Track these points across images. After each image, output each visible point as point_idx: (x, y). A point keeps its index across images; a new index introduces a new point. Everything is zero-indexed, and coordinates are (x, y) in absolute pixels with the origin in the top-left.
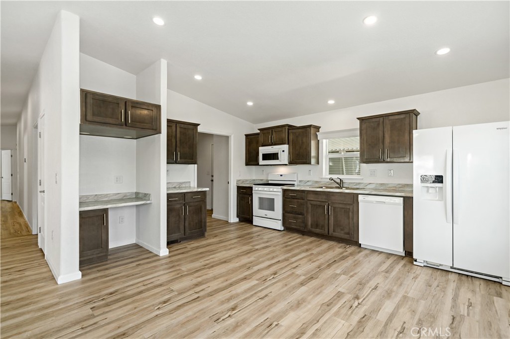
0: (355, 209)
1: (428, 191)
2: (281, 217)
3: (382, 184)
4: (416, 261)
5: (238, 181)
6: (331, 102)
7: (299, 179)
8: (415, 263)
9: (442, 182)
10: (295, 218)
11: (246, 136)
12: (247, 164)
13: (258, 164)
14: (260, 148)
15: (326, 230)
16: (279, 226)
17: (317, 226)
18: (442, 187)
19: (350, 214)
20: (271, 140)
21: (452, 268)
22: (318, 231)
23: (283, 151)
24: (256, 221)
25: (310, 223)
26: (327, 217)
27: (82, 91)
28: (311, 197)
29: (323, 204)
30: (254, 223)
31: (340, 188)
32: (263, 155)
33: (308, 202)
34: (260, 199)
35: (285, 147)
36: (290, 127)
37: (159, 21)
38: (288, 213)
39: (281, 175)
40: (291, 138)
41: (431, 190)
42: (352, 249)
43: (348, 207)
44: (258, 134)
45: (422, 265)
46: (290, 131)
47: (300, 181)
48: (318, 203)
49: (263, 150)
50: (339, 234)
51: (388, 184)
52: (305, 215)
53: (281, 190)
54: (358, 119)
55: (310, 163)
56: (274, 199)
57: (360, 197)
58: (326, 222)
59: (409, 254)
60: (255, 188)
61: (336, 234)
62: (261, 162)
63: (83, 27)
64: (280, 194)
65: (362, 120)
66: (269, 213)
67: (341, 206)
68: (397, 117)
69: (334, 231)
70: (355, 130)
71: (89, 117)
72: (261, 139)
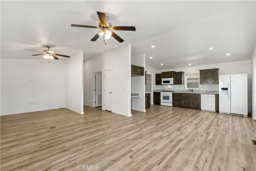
0: (199, 98)
1: (223, 93)
2: (172, 102)
3: (207, 91)
4: (220, 112)
5: (154, 90)
6: (190, 65)
7: (176, 90)
8: (219, 113)
9: (227, 90)
10: (178, 102)
11: (156, 74)
12: (156, 84)
13: (161, 84)
14: (162, 79)
15: (189, 105)
16: (171, 105)
17: (186, 104)
18: (227, 91)
19: (198, 100)
20: (167, 76)
21: (230, 113)
22: (186, 106)
23: (171, 80)
24: (162, 104)
25: (183, 104)
26: (189, 101)
27: (131, 65)
28: (184, 95)
29: (188, 97)
30: (161, 105)
31: (192, 92)
32: (163, 81)
33: (183, 97)
34: (163, 96)
35: (172, 79)
36: (174, 72)
37: (153, 47)
38: (175, 100)
39: (169, 88)
40: (174, 75)
41: (224, 92)
42: (199, 111)
43: (197, 98)
44: (161, 74)
45: (222, 113)
46: (174, 73)
47: (177, 90)
48: (186, 97)
49: (163, 80)
50: (194, 106)
51: (209, 91)
52: (181, 101)
53: (172, 93)
54: (199, 70)
55: (182, 84)
56: (169, 96)
57: (201, 95)
58: (189, 103)
59: (217, 111)
60: (161, 93)
61: (193, 106)
62: (162, 83)
63: (132, 47)
64: (172, 94)
65: (201, 71)
66: (167, 101)
67: (194, 98)
68: (213, 70)
69: (192, 105)
70: (198, 73)
71: (133, 72)
72: (163, 76)
